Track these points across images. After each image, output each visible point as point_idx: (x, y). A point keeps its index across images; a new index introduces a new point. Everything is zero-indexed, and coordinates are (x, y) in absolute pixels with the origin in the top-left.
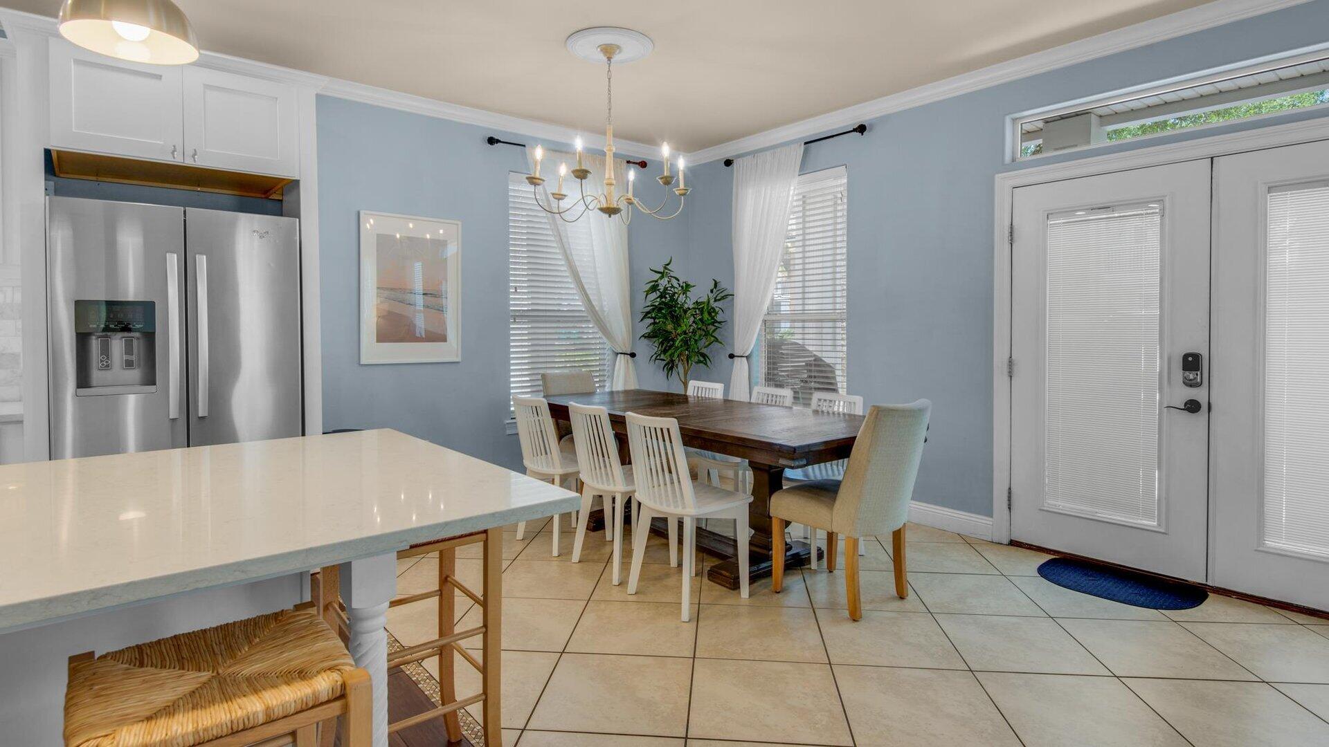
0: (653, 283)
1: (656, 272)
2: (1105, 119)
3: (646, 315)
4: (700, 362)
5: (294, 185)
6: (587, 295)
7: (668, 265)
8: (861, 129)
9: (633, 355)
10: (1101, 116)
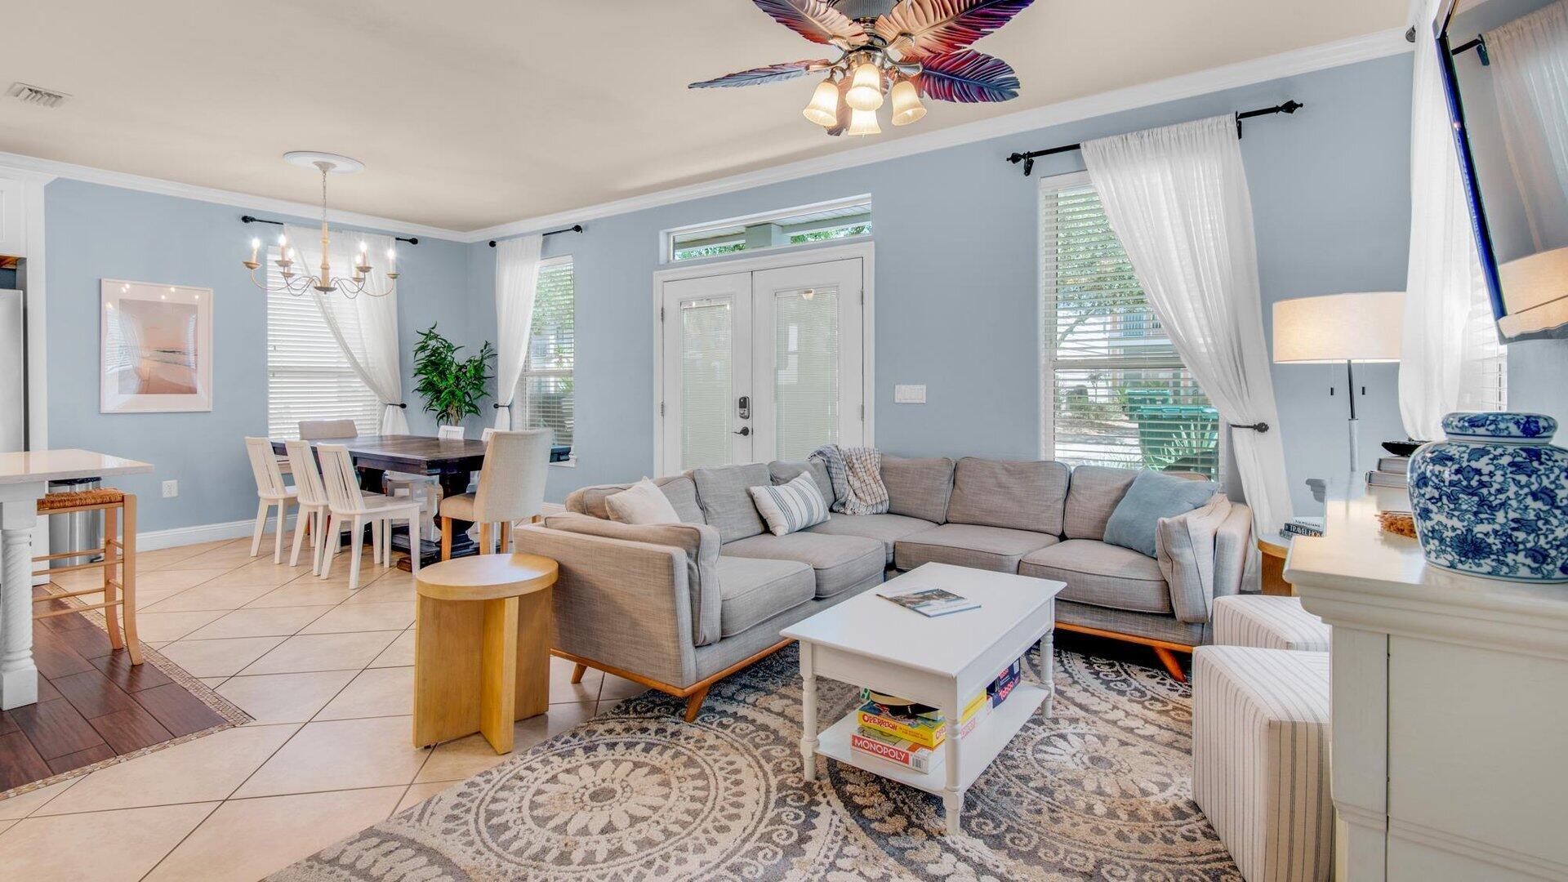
0: (420, 345)
1: (422, 334)
2: (785, 228)
3: (419, 372)
4: (470, 411)
5: (20, 261)
6: (352, 355)
7: (433, 328)
8: (578, 228)
9: (403, 406)
10: (782, 226)
